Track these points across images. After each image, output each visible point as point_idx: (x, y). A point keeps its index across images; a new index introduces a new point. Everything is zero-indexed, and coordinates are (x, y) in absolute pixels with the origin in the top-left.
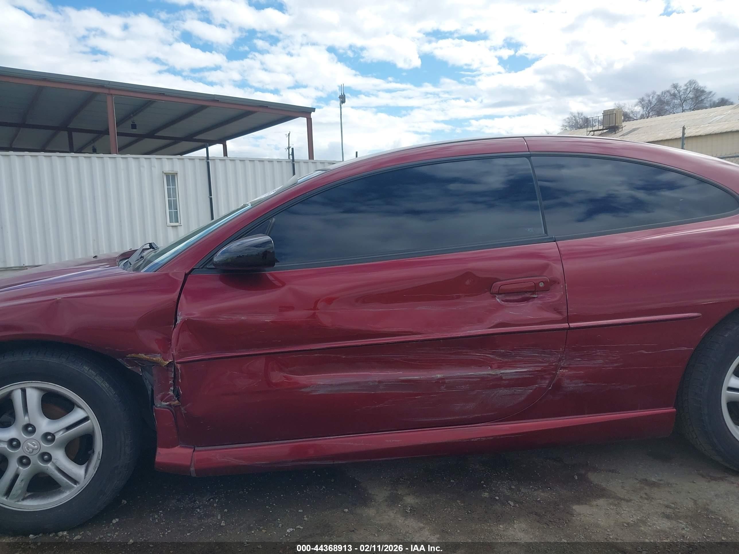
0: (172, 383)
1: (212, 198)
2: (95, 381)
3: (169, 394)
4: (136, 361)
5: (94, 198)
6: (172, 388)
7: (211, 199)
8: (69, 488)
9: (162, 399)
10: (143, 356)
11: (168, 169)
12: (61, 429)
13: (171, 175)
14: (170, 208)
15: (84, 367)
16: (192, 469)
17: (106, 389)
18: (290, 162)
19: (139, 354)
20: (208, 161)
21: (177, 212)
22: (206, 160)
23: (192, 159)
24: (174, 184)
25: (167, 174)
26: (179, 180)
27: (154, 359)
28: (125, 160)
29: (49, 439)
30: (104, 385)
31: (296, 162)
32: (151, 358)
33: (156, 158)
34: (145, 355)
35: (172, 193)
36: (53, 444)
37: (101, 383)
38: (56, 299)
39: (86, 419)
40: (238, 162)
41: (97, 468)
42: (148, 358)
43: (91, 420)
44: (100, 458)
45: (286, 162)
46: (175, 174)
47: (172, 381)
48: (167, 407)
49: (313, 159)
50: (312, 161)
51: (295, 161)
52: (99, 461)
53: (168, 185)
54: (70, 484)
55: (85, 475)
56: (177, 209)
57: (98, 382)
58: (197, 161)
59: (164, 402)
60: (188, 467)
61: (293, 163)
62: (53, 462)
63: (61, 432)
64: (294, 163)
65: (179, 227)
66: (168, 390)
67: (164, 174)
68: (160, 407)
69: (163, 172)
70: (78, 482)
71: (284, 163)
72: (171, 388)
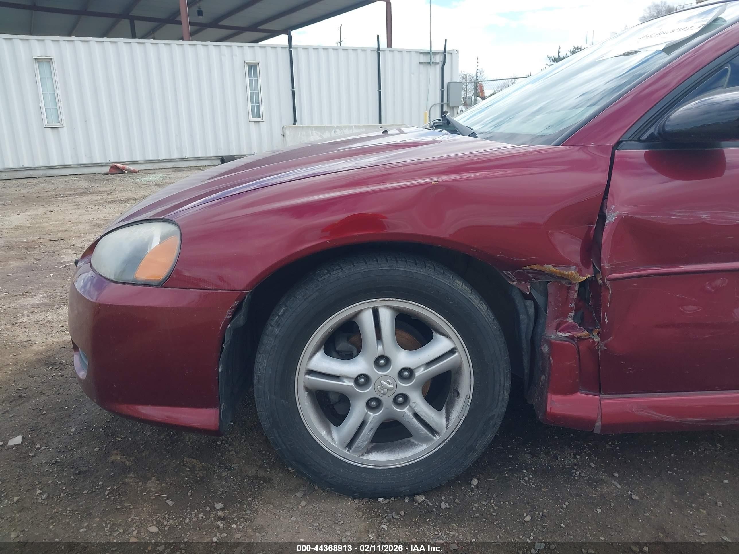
0: (573, 307)
1: (294, 91)
2: (472, 301)
3: (568, 321)
4: (530, 275)
5: (175, 90)
6: (572, 314)
7: (293, 93)
8: (426, 440)
9: (558, 328)
10: (550, 268)
11: (250, 59)
12: (421, 364)
13: (253, 65)
14: (252, 102)
15: (457, 281)
16: (598, 424)
17: (485, 312)
18: (375, 50)
19: (545, 265)
20: (290, 49)
21: (259, 106)
22: (288, 49)
23: (274, 47)
24: (256, 75)
25: (248, 64)
26: (261, 70)
27: (566, 273)
28: (205, 47)
29: (406, 376)
30: (481, 307)
31: (381, 51)
32: (562, 272)
33: (238, 46)
34: (554, 266)
35: (254, 85)
36: (412, 383)
37: (478, 304)
38: (431, 183)
39: (452, 351)
40: (321, 51)
41: (465, 416)
42: (558, 271)
43: (459, 353)
44: (469, 404)
45: (371, 50)
46: (256, 64)
47: (573, 304)
48: (566, 339)
49: (391, 47)
50: (390, 49)
51: (380, 49)
52: (468, 408)
53: (250, 76)
54: (429, 436)
55: (447, 425)
56: (259, 103)
57: (474, 302)
58: (279, 50)
59: (560, 332)
60: (592, 422)
61: (378, 51)
62: (410, 407)
63: (422, 369)
64: (380, 51)
65: (261, 122)
66: (566, 315)
67: (245, 63)
68: (555, 339)
69: (245, 61)
70: (437, 433)
71: (369, 52)
72: (570, 313)
